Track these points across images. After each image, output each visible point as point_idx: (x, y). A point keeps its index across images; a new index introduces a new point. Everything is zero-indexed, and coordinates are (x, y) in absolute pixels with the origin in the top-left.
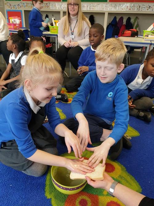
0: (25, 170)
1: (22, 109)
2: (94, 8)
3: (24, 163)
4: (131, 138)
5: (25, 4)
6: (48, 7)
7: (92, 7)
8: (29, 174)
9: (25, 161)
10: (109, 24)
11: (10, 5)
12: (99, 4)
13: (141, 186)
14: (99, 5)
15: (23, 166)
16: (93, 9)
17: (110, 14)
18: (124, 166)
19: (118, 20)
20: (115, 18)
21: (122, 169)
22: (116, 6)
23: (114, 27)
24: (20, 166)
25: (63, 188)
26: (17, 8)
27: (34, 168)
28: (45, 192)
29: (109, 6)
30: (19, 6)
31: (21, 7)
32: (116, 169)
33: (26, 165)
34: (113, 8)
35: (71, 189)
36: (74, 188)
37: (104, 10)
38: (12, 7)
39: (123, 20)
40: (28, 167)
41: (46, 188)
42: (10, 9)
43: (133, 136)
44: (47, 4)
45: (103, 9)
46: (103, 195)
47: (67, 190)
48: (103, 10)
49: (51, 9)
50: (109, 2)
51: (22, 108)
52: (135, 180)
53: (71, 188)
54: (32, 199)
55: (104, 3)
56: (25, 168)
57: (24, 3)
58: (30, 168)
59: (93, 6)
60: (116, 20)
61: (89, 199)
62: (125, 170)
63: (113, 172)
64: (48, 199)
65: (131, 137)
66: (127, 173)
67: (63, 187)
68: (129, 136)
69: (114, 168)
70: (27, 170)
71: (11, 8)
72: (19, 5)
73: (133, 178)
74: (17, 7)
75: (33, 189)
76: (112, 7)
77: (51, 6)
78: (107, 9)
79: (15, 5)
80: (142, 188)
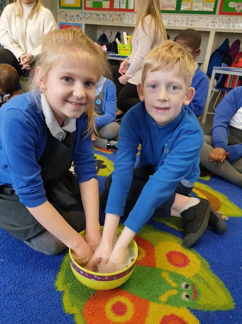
0: (29, 240)
1: (28, 122)
2: (192, 23)
3: (29, 227)
4: (227, 219)
5: (88, 15)
6: (121, 19)
7: (189, 22)
8: (36, 249)
9: (30, 225)
10: (216, 50)
11: (66, 15)
12: (202, 17)
13: (234, 299)
14: (201, 20)
15: (27, 232)
16: (191, 25)
17: (218, 34)
18: (208, 260)
19: (230, 44)
20: (227, 41)
21: (203, 265)
22: (229, 21)
23: (223, 56)
24: (21, 231)
25: (84, 274)
26: (76, 21)
27: (45, 240)
28: (56, 279)
29: (217, 21)
30: (79, 18)
31: (81, 18)
32: (191, 263)
33: (32, 231)
34: (224, 24)
35: (99, 278)
36: (104, 277)
37: (210, 27)
38: (68, 18)
39: (239, 45)
40: (34, 235)
41: (60, 273)
42: (64, 21)
43: (232, 216)
44: (120, 15)
45: (208, 25)
46: (159, 302)
47: (91, 278)
48: (208, 27)
49: (125, 22)
50: (219, 14)
51: (27, 119)
52: (223, 286)
53: (98, 276)
54: (31, 287)
55: (210, 16)
56: (29, 236)
57: (85, 14)
58: (37, 237)
59: (192, 20)
60: (228, 45)
61: (132, 304)
62: (209, 266)
63: (184, 267)
64: (58, 292)
65: (229, 218)
66: (211, 272)
67: (84, 272)
68: (225, 215)
69: (188, 261)
70: (33, 241)
71: (67, 20)
72: (78, 15)
73: (221, 283)
74: (75, 18)
75: (37, 272)
76: (223, 22)
77: (125, 20)
78: (214, 26)
79: (73, 16)
80: (235, 301)
